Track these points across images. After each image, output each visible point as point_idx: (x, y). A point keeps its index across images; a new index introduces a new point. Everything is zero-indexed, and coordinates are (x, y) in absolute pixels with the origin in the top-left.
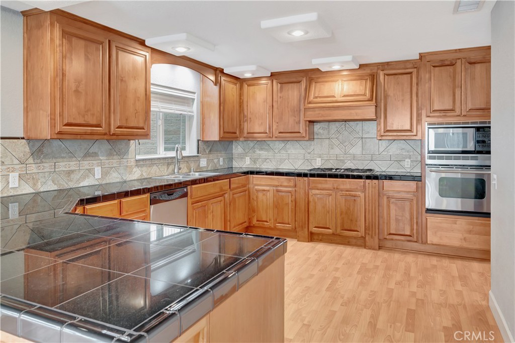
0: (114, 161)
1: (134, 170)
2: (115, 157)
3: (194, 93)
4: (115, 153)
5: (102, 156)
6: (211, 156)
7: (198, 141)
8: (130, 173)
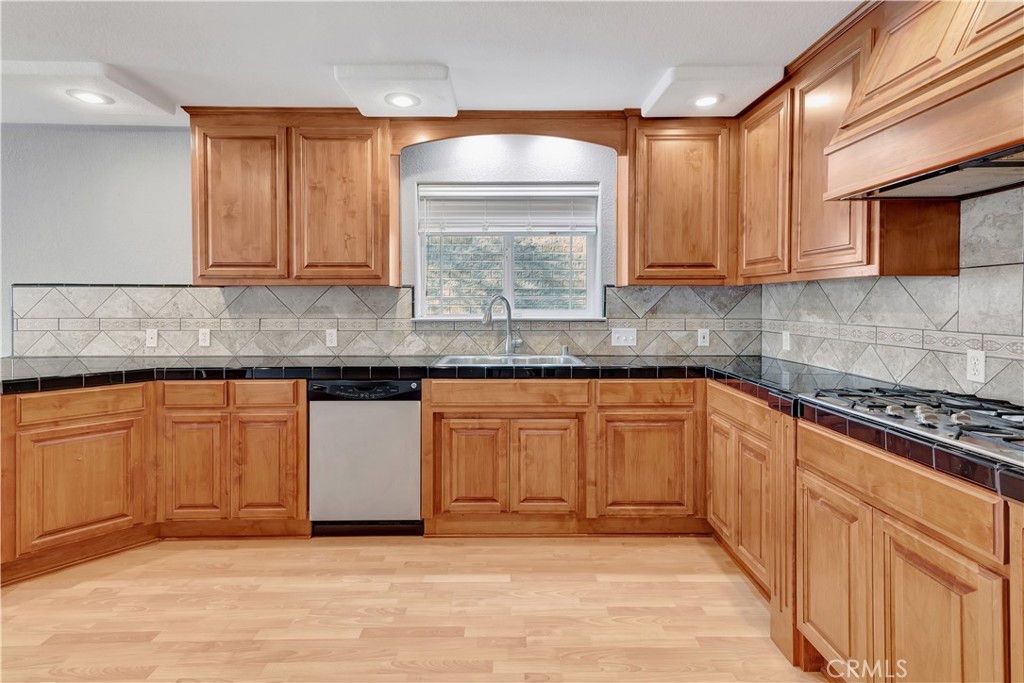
0: (366, 322)
1: (409, 338)
2: (365, 315)
3: (596, 184)
4: (366, 309)
5: (340, 313)
6: (656, 324)
7: (606, 287)
8: (400, 343)
